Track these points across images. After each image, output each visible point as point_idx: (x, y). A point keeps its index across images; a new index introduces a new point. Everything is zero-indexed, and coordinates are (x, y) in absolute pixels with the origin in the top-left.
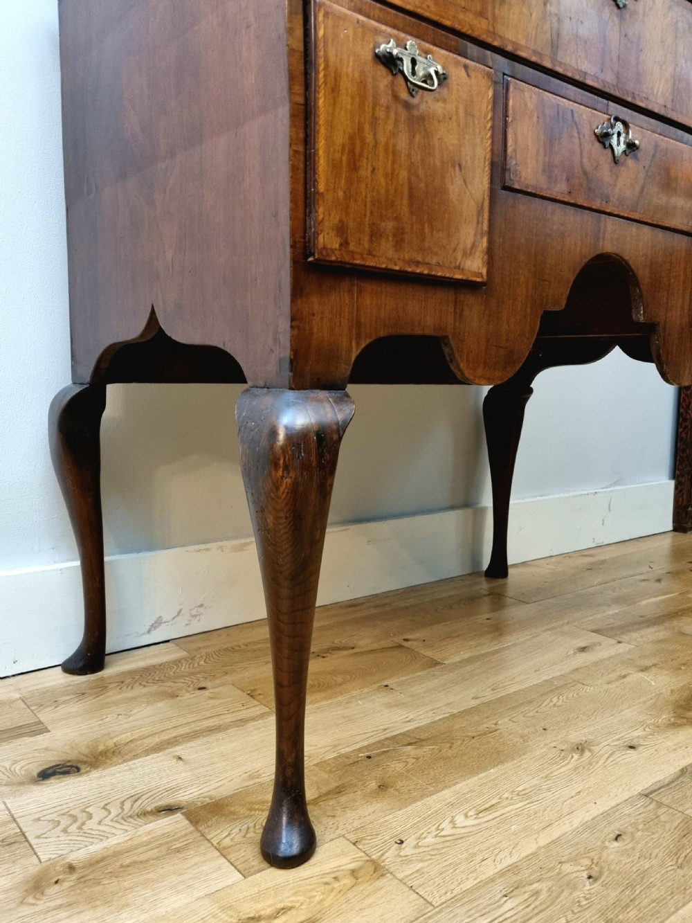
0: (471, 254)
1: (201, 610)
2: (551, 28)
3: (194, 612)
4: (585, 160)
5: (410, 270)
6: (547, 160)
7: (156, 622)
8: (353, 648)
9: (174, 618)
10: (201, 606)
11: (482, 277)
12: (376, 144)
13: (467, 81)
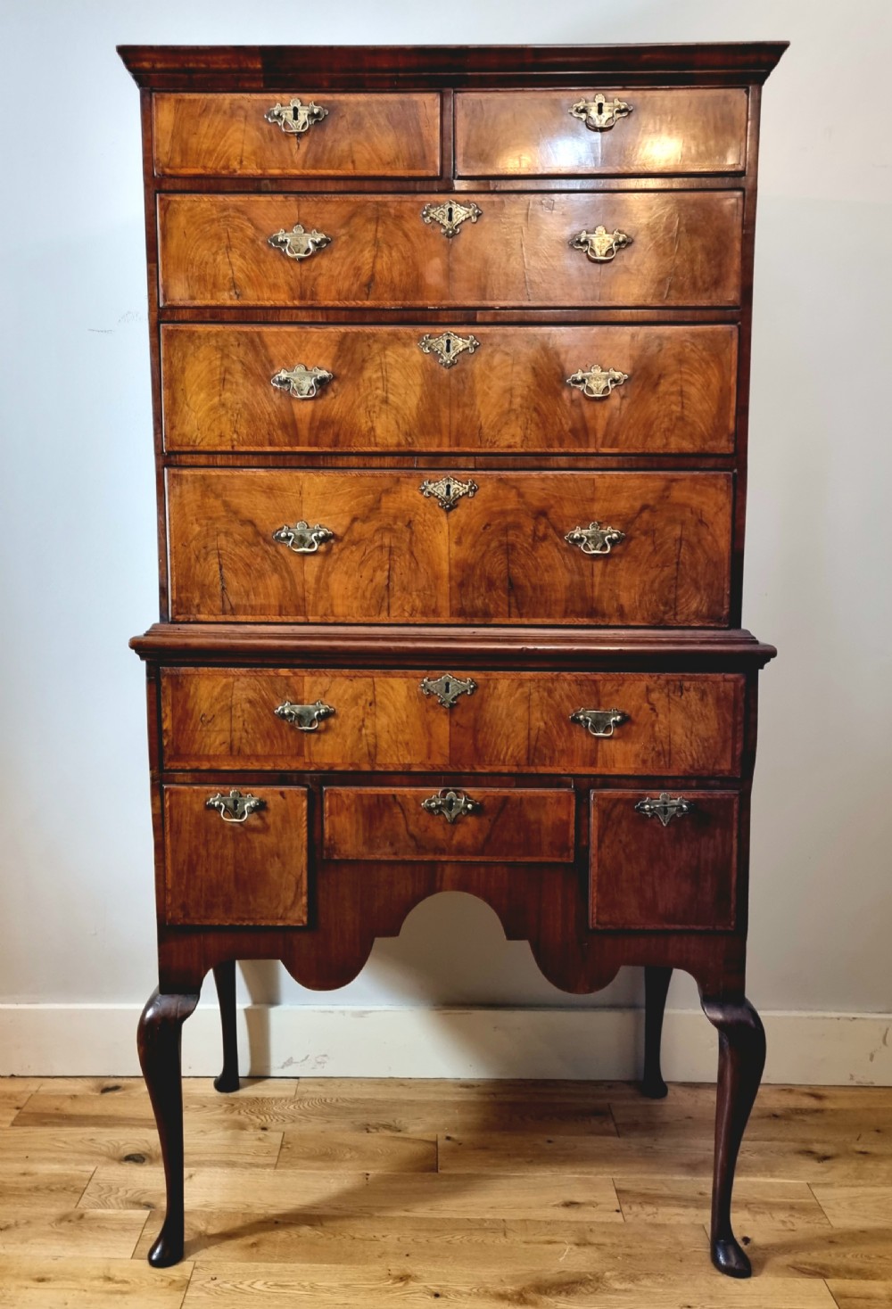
0: (291, 908)
1: (325, 1059)
2: (368, 745)
3: (319, 1060)
4: (411, 827)
5: (238, 924)
6: (367, 835)
7: (288, 1061)
8: (400, 1131)
9: (303, 1061)
10: (325, 1056)
11: (303, 922)
12: (208, 855)
13: (284, 801)
